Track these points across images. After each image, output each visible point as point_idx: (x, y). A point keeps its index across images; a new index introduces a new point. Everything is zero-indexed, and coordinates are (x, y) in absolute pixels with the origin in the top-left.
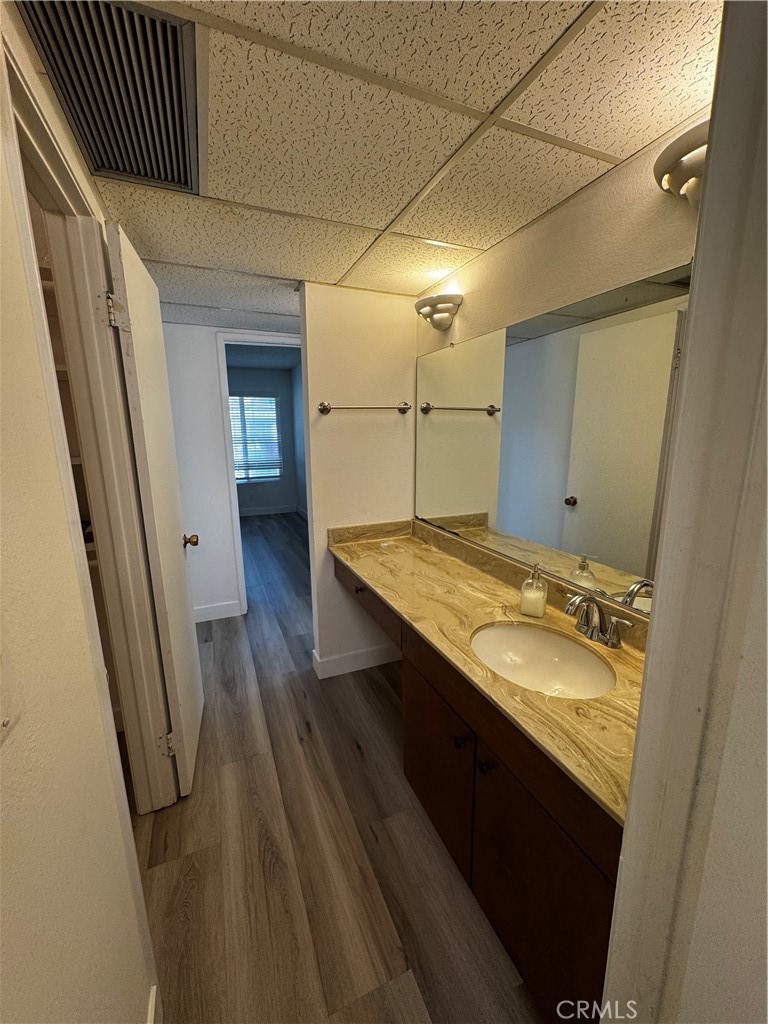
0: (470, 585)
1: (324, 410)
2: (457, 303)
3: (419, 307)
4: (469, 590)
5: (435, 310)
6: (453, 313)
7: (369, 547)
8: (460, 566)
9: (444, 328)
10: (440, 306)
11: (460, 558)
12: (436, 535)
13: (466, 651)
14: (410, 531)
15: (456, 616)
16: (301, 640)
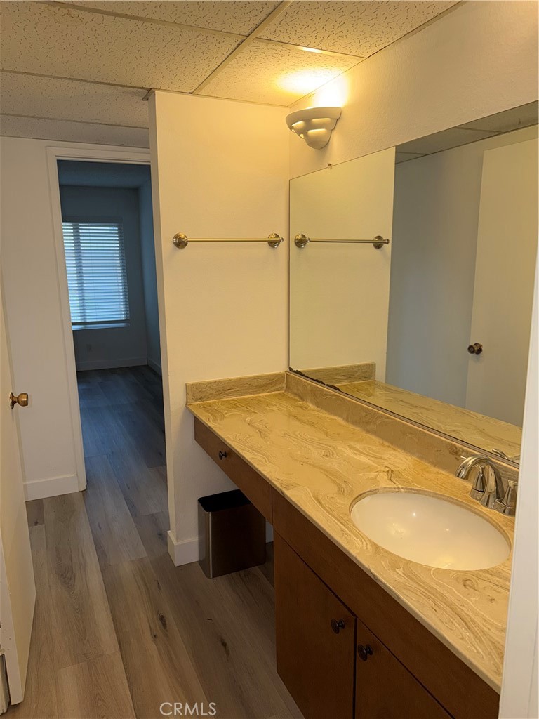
0: (352, 448)
1: (180, 243)
2: (334, 118)
3: (291, 120)
4: (350, 453)
5: (309, 125)
6: (332, 129)
7: (236, 405)
8: (341, 425)
9: (320, 146)
10: (315, 120)
11: (340, 416)
12: (313, 390)
13: (345, 521)
14: (284, 385)
15: (334, 482)
16: (153, 519)
